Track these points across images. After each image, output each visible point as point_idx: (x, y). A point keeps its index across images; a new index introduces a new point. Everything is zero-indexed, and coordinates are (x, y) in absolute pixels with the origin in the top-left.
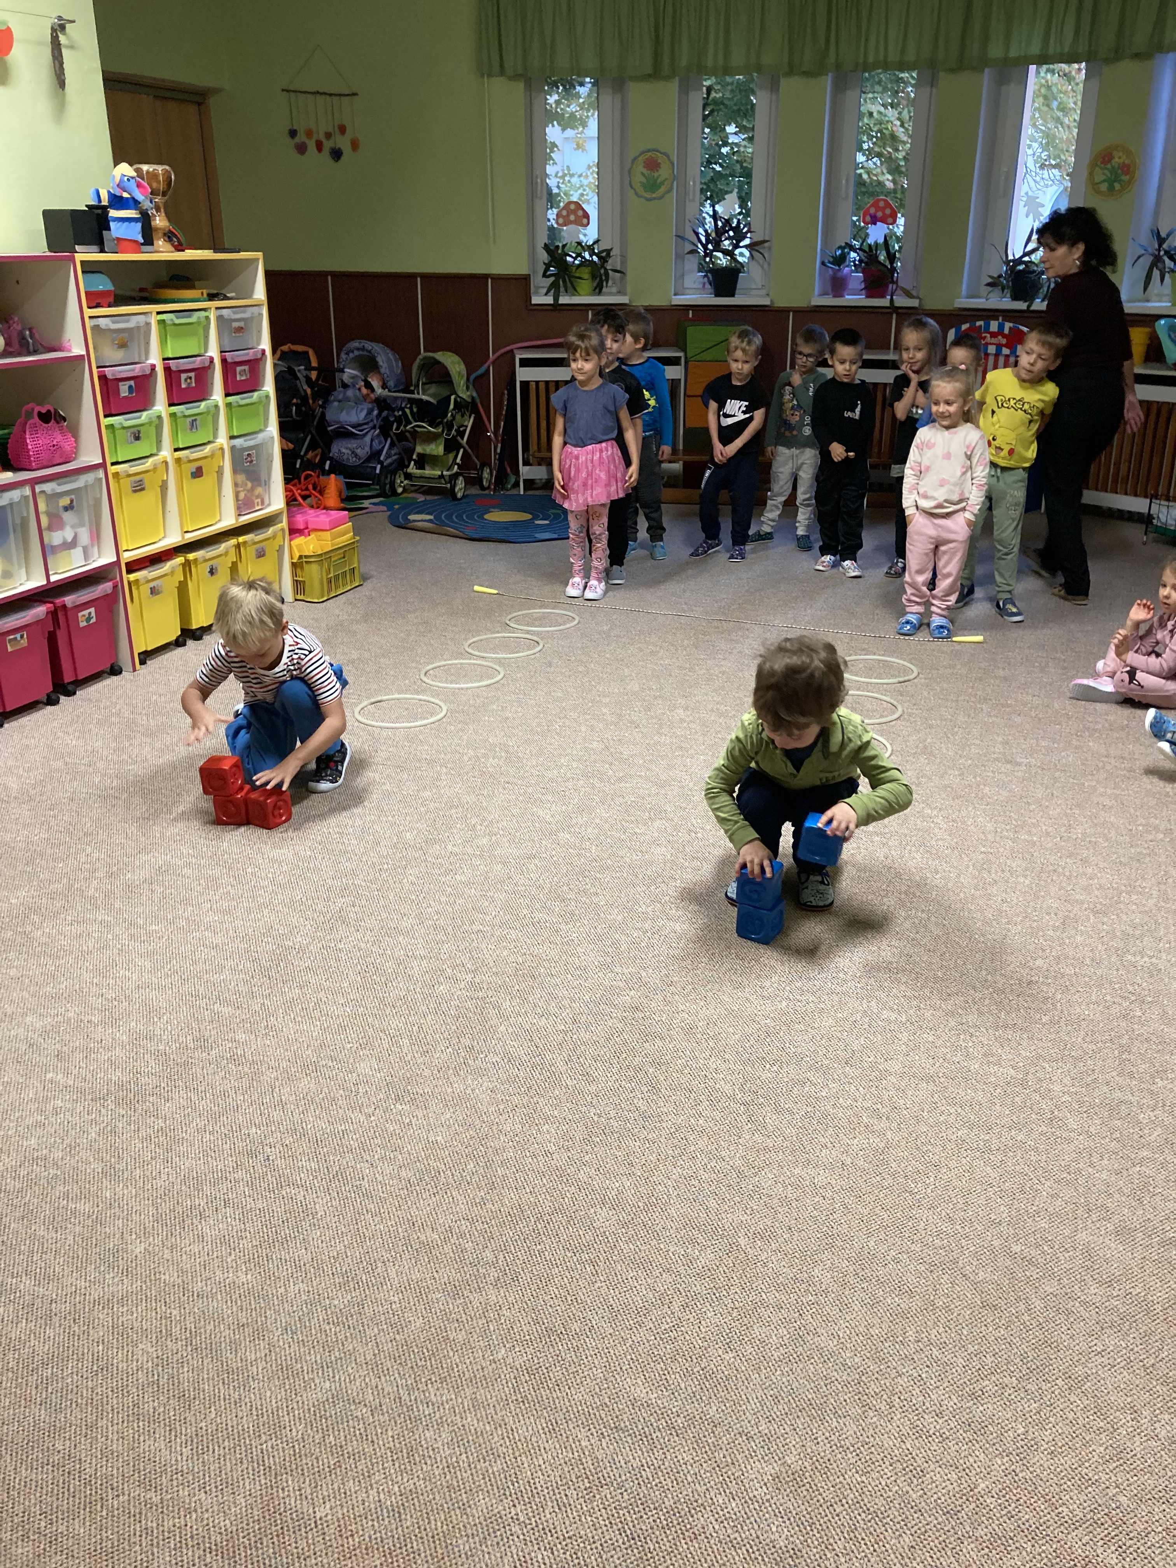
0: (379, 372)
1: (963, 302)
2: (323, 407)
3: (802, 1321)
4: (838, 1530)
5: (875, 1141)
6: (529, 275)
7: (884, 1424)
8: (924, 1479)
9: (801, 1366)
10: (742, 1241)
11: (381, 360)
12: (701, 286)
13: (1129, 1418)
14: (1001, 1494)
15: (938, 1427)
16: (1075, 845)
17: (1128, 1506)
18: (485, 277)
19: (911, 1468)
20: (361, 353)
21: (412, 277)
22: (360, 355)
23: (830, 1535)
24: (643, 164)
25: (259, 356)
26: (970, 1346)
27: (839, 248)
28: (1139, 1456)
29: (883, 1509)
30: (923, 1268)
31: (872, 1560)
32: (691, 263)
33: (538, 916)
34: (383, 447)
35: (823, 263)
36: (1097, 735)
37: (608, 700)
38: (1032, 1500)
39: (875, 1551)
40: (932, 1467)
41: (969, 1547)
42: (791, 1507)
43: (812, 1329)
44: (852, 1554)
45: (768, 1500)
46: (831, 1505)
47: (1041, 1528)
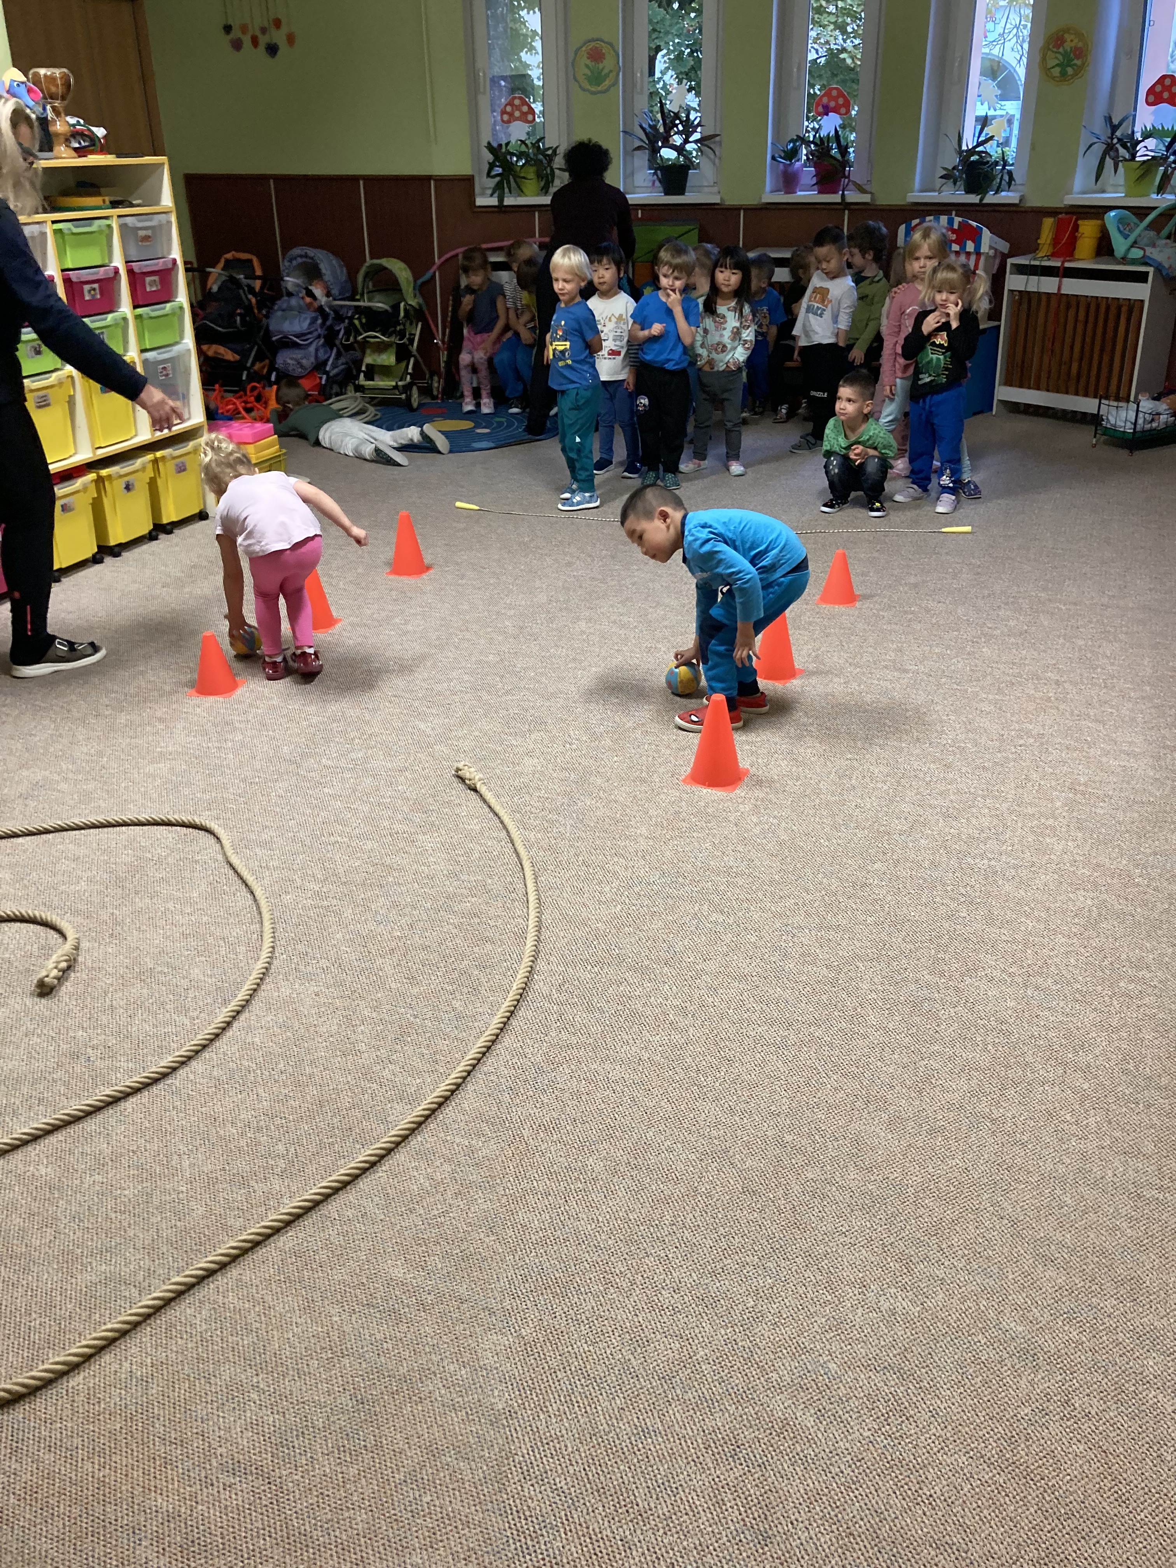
0: (322, 280)
1: (917, 196)
2: (267, 317)
3: (567, 1207)
4: (556, 1395)
5: (676, 1037)
6: (473, 176)
7: (622, 1300)
8: (648, 1348)
9: (556, 1248)
10: (526, 1133)
11: (324, 268)
12: (650, 184)
13: (856, 1292)
14: (717, 1361)
15: (672, 1302)
16: (942, 751)
17: (836, 1373)
18: (429, 178)
19: (638, 1338)
20: (304, 259)
21: (355, 179)
22: (305, 262)
23: (546, 1398)
24: (586, 55)
25: (170, 266)
26: (721, 1228)
27: (792, 141)
28: (857, 1326)
29: (602, 1375)
30: (694, 1157)
31: (582, 1421)
32: (642, 159)
33: (397, 827)
34: (329, 357)
35: (773, 158)
36: (993, 640)
37: (513, 612)
38: (746, 1367)
39: (586, 1412)
40: (659, 1337)
41: (676, 1409)
42: (517, 1374)
43: (574, 1214)
44: (564, 1416)
45: (496, 1368)
46: (555, 1372)
47: (748, 1392)
